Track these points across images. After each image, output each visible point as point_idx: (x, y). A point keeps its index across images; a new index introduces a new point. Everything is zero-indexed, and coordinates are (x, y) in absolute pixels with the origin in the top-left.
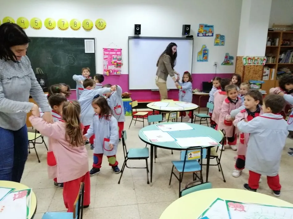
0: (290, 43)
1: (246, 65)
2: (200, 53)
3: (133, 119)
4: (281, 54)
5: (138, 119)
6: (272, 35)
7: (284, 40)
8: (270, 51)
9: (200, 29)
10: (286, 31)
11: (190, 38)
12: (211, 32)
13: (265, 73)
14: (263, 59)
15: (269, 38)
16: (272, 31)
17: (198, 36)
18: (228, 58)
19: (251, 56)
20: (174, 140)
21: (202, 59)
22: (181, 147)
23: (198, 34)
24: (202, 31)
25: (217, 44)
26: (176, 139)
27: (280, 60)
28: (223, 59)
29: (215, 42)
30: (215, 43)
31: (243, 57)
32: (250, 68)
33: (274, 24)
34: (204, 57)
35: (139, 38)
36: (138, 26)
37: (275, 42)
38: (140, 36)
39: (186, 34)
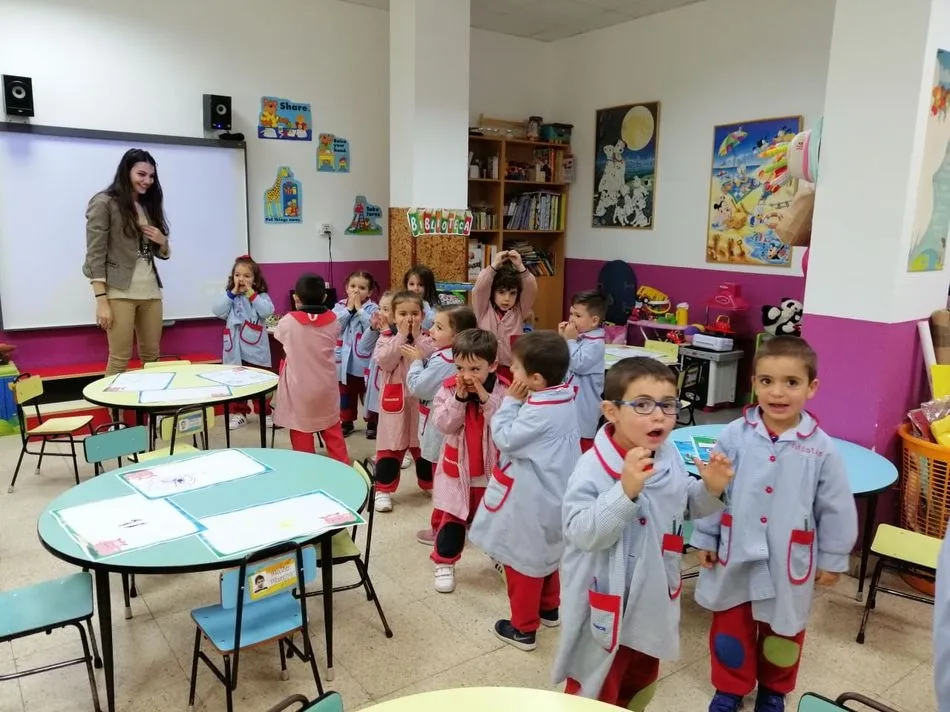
0: (526, 172)
1: (419, 234)
2: (272, 192)
3: (24, 450)
4: (507, 203)
5: (50, 447)
6: (481, 148)
7: (511, 163)
8: (480, 193)
9: (266, 114)
10: (515, 137)
11: (235, 141)
12: (304, 125)
13: (473, 257)
14: (463, 218)
15: (472, 154)
16: (480, 134)
17: (261, 136)
18: (365, 211)
19: (431, 206)
20: (195, 529)
21: (280, 214)
22: (221, 555)
23: (261, 129)
24: (274, 121)
25: (325, 167)
26: (203, 522)
27: (507, 219)
28: (348, 217)
29: (318, 161)
30: (321, 164)
31: (407, 210)
32: (432, 246)
33: (482, 115)
34: (286, 207)
35: (29, 129)
36: (18, 84)
37: (489, 167)
38: (33, 121)
39: (216, 128)
